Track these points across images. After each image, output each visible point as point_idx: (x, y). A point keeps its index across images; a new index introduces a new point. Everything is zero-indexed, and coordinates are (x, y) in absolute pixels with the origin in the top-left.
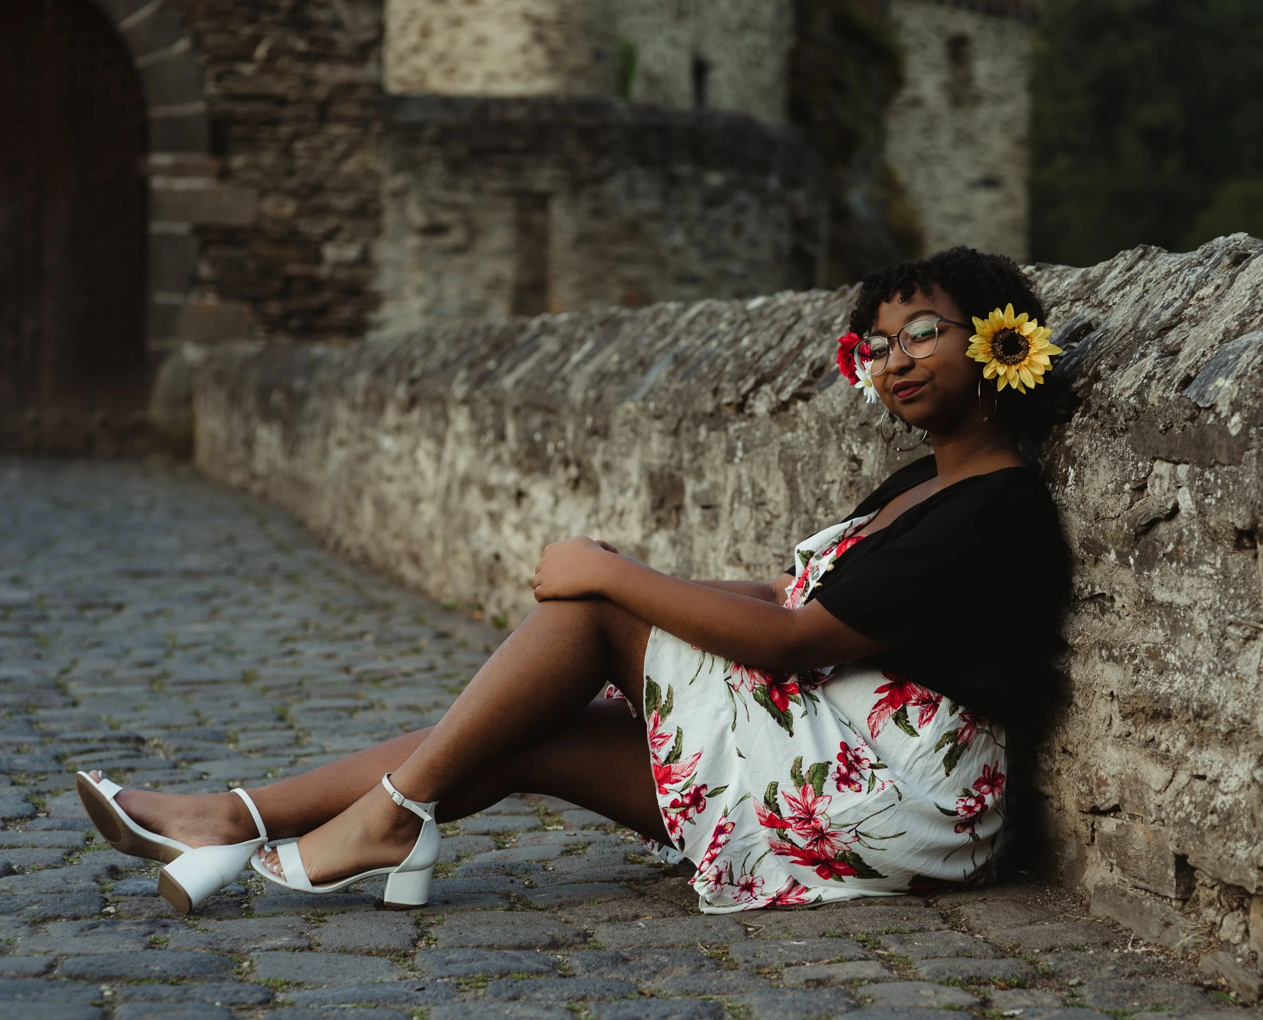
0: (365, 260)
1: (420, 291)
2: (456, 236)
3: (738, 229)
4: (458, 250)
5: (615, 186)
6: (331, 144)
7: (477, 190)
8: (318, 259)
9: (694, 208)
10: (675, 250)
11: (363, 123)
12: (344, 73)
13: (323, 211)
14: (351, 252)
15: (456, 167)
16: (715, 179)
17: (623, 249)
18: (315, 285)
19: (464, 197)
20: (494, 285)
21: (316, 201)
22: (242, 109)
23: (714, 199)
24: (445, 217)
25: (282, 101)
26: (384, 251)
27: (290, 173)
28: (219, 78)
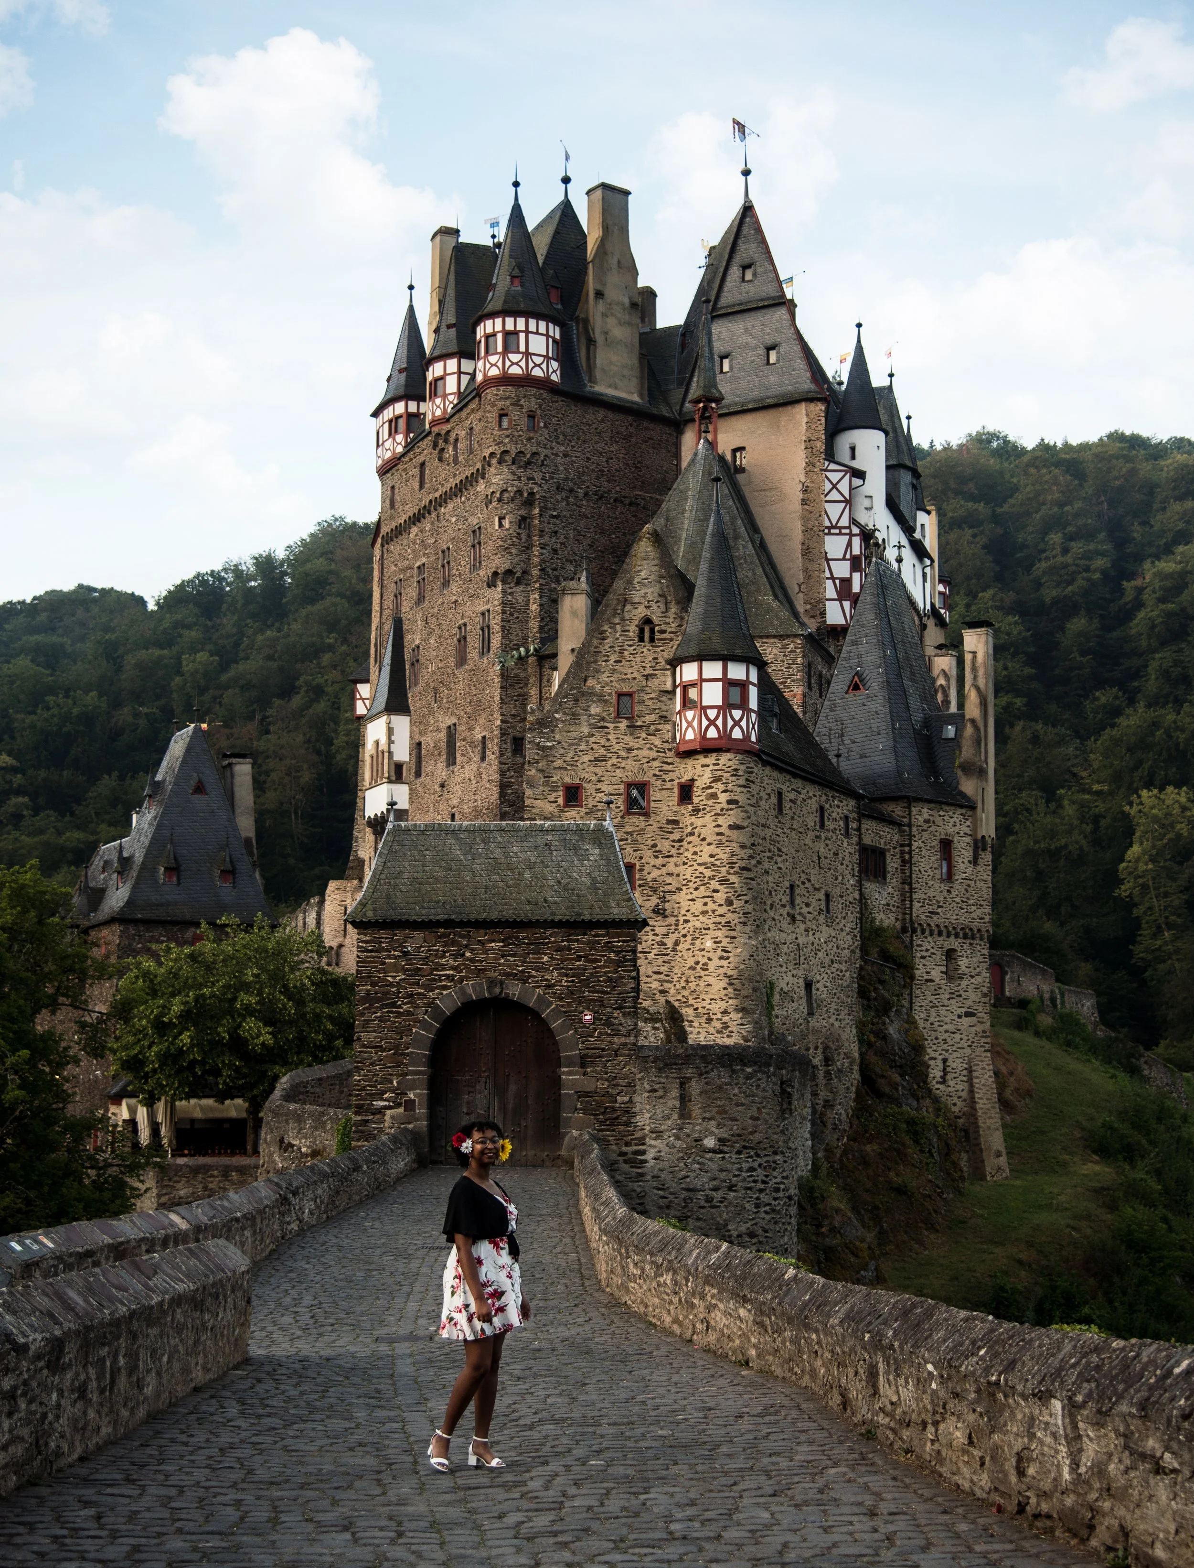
0: (630, 1101)
1: (648, 1111)
2: (660, 1093)
3: (758, 1086)
4: (661, 1097)
5: (713, 1074)
6: (619, 1064)
7: (667, 1077)
8: (616, 1101)
9: (742, 1081)
10: (735, 1095)
11: (630, 1056)
12: (623, 1040)
13: (617, 1085)
14: (626, 1099)
15: (660, 1070)
16: (749, 1070)
17: (717, 1095)
18: (614, 1110)
19: (662, 1080)
20: (672, 1109)
21: (614, 1082)
22: (590, 1052)
23: (749, 1077)
24: (656, 1087)
25: (603, 1050)
26: (637, 1098)
27: (606, 1073)
28: (583, 1043)
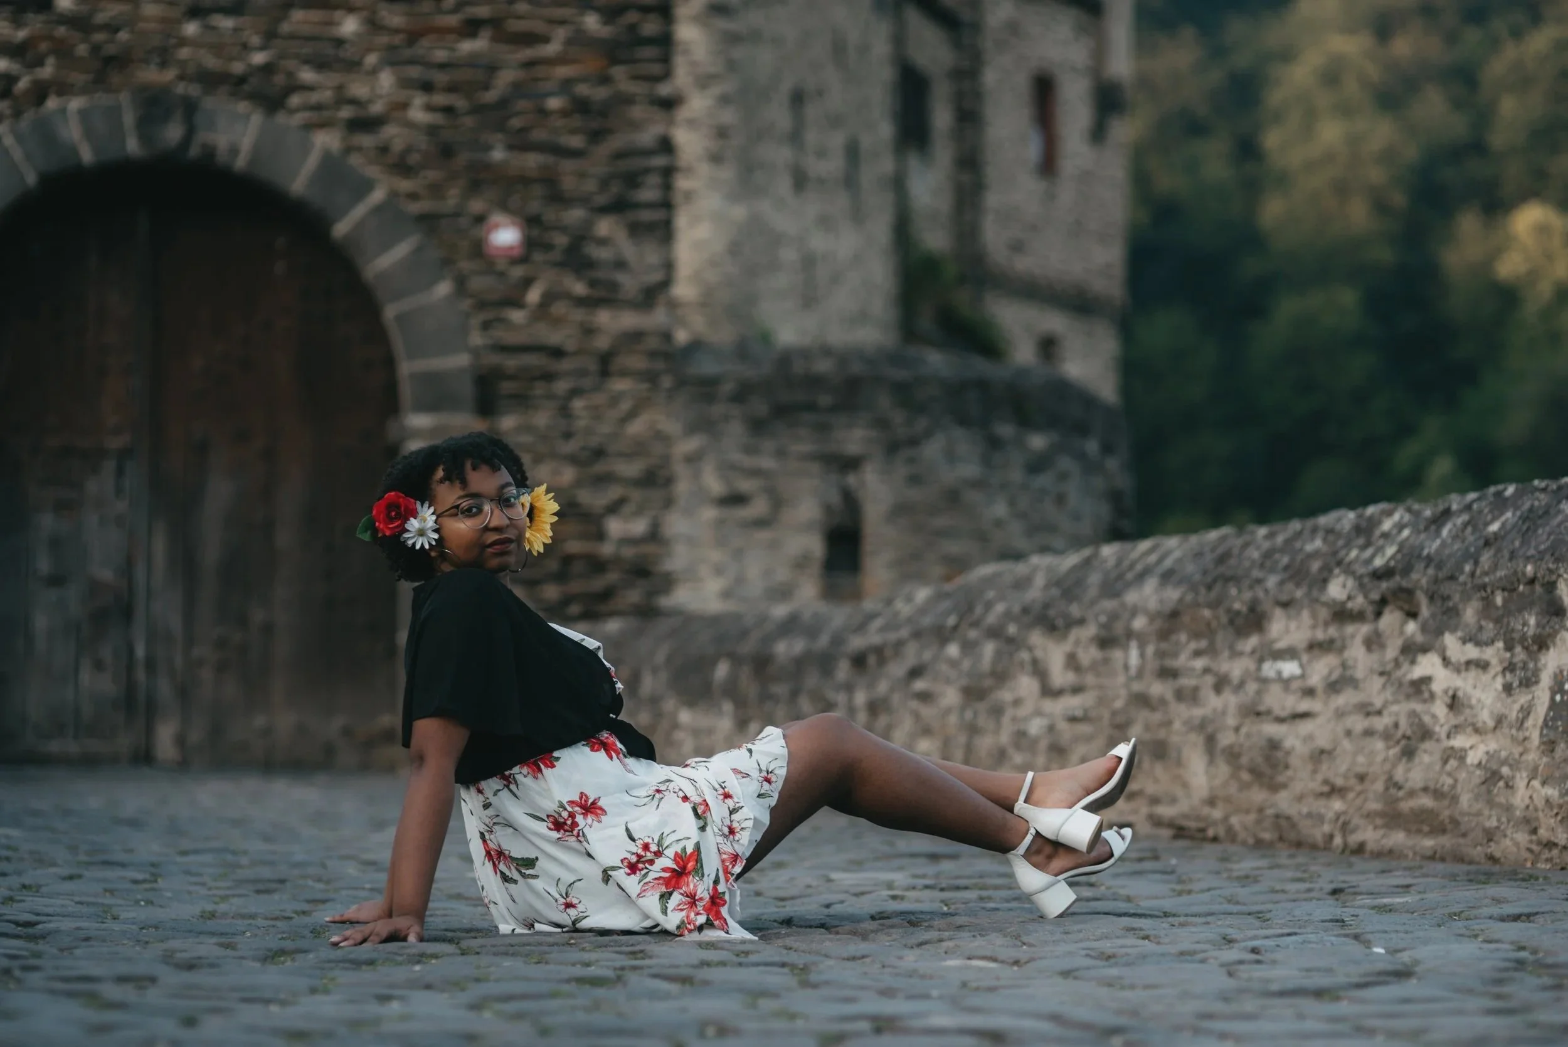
0: (654, 536)
1: (719, 571)
2: (759, 507)
3: (1061, 499)
4: (761, 523)
5: (932, 449)
6: (615, 400)
7: (781, 454)
8: (600, 536)
9: (1016, 475)
10: (999, 523)
11: (652, 378)
12: (629, 320)
13: (604, 480)
14: (639, 527)
15: (758, 426)
16: (1038, 442)
17: (941, 521)
18: (598, 565)
19: (767, 463)
20: (801, 564)
21: (600, 468)
22: (511, 363)
23: (1037, 465)
24: (745, 485)
25: (557, 353)
26: (676, 524)
27: (568, 435)
28: (486, 326)
